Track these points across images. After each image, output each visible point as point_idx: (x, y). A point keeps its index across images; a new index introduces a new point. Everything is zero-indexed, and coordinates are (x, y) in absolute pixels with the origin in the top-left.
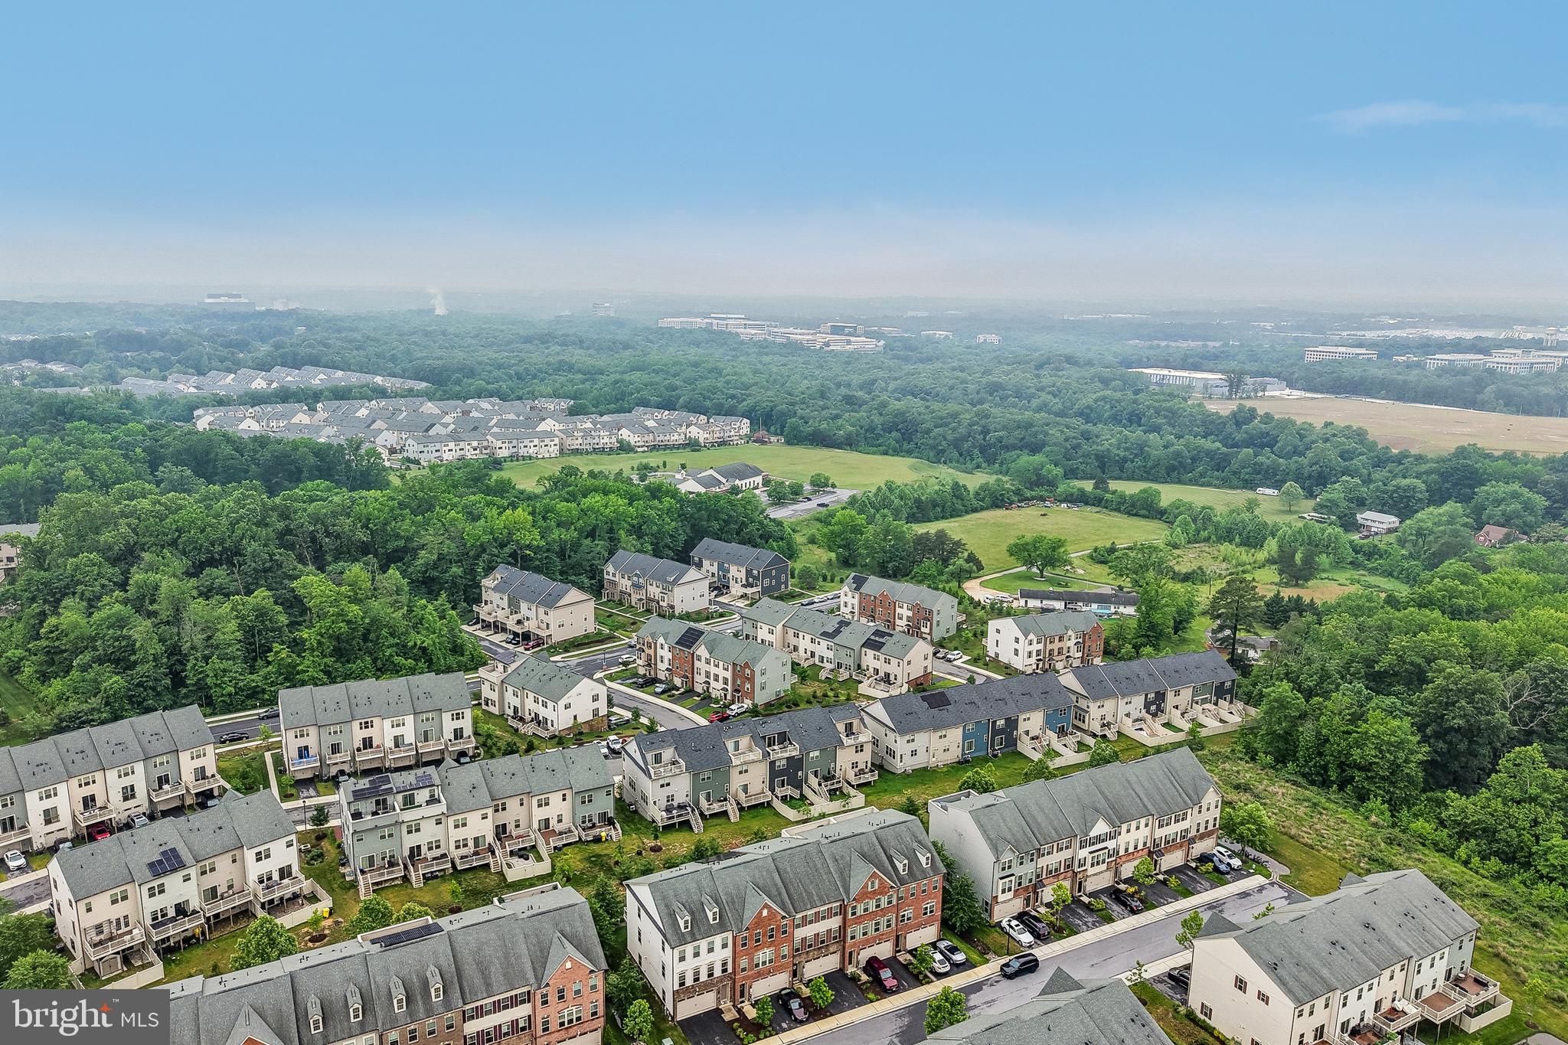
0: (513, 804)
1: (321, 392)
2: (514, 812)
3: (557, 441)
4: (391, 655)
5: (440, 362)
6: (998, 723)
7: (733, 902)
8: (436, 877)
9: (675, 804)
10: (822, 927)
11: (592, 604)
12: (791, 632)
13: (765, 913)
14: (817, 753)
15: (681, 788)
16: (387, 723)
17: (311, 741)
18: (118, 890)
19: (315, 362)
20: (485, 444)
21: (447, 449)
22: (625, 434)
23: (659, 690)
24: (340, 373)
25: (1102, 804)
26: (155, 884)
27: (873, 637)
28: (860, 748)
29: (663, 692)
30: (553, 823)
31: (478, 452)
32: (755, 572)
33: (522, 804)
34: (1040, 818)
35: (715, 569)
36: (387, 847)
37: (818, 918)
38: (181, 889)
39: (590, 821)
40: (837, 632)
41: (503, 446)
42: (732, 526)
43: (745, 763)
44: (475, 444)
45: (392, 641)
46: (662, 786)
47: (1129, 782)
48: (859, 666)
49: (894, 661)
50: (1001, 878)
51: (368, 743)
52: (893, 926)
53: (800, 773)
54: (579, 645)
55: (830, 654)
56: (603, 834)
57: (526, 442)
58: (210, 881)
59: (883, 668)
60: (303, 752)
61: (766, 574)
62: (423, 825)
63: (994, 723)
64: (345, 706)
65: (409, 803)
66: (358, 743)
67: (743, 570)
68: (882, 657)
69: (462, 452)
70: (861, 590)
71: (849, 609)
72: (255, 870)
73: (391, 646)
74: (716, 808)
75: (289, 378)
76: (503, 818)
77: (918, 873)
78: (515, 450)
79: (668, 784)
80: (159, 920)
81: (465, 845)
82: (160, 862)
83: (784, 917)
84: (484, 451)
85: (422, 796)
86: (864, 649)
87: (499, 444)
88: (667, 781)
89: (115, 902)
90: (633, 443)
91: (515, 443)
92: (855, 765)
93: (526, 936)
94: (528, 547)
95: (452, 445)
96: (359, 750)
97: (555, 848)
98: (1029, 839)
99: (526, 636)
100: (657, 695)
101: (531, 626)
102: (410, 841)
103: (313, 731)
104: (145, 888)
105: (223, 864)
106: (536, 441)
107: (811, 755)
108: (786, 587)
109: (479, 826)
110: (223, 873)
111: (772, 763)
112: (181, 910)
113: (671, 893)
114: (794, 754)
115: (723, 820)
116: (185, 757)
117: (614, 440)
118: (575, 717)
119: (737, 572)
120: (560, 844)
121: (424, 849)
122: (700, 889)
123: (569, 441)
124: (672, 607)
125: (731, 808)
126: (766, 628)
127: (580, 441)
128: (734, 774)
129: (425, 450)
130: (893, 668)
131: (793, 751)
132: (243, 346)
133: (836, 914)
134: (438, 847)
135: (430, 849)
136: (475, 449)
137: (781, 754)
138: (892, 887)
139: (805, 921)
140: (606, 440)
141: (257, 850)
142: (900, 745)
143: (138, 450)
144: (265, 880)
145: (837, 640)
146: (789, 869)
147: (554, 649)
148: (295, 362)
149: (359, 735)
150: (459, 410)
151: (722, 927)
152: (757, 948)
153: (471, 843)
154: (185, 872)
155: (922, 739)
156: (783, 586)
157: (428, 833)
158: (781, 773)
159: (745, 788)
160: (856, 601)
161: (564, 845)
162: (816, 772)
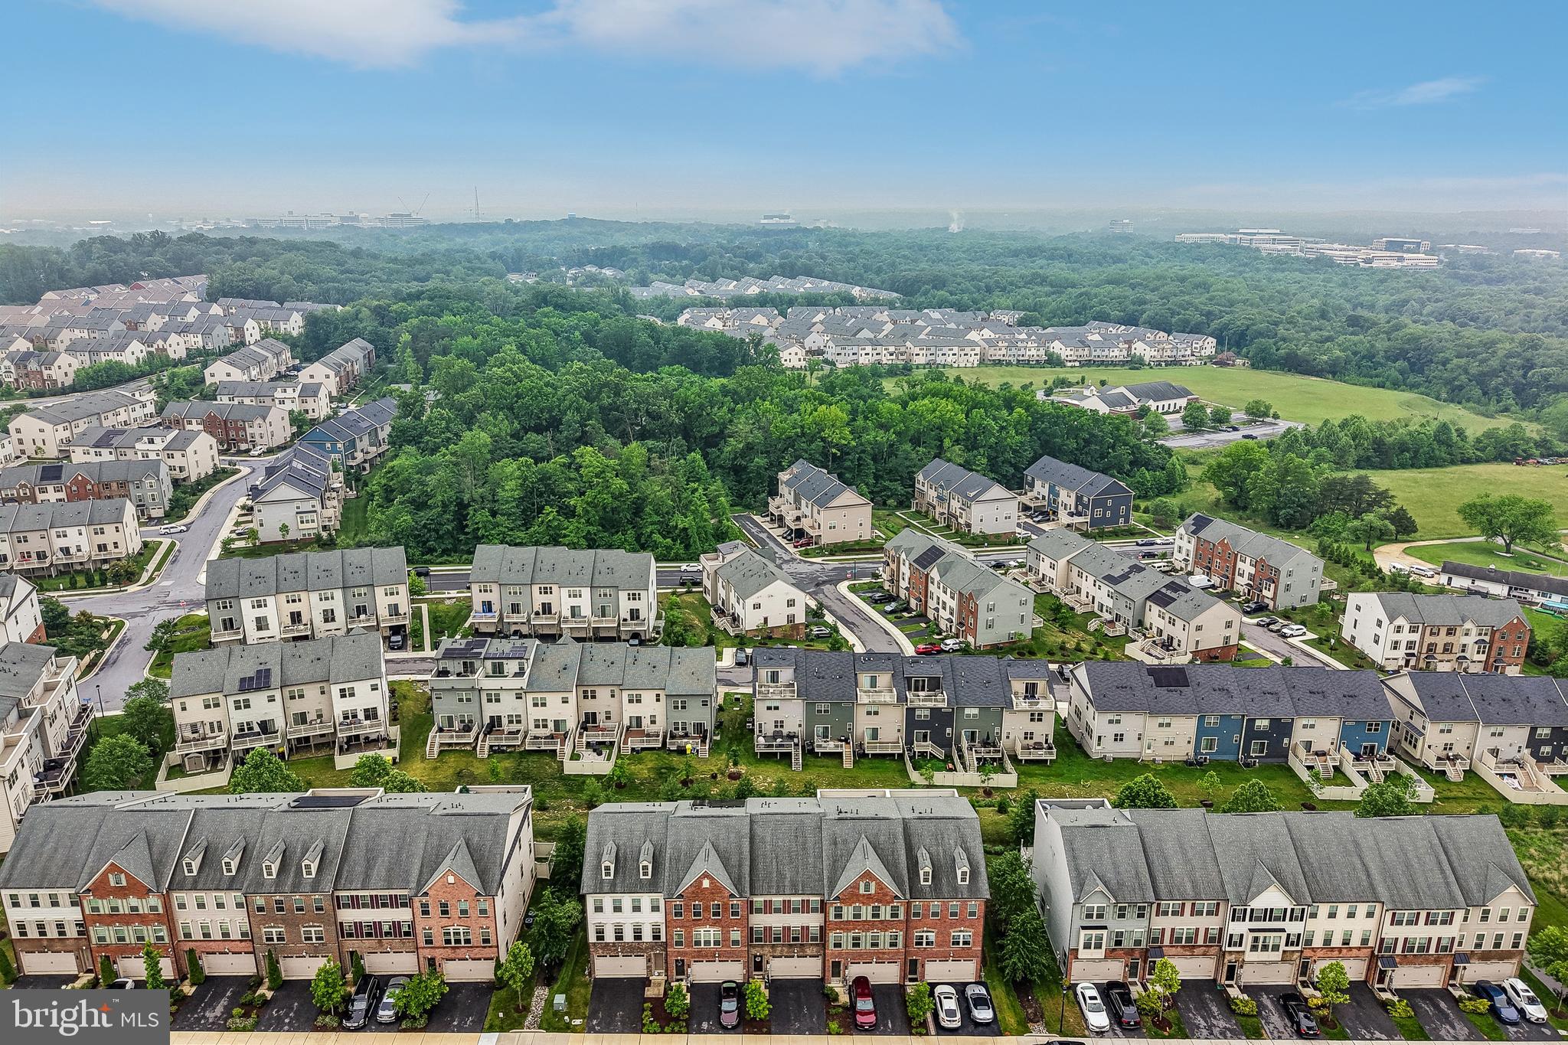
0: (603, 694)
1: (796, 298)
2: (602, 703)
3: (978, 350)
4: (652, 532)
5: (914, 274)
6: (1257, 723)
7: (678, 860)
8: (503, 752)
9: (785, 732)
10: (796, 921)
11: (869, 509)
12: (1075, 570)
13: (706, 883)
14: (976, 711)
15: (793, 716)
16: (565, 592)
17: (493, 597)
18: (210, 697)
19: (809, 272)
20: (903, 349)
21: (863, 352)
22: (1057, 347)
23: (888, 608)
24: (826, 283)
25: (1291, 866)
26: (241, 698)
27: (1164, 590)
28: (1037, 717)
29: (892, 612)
30: (646, 722)
31: (894, 357)
32: (1085, 499)
33: (613, 696)
34: (1176, 862)
35: (1045, 492)
36: (468, 711)
37: (787, 907)
38: (262, 707)
39: (684, 729)
40: (1125, 577)
41: (921, 353)
42: (1093, 447)
43: (874, 704)
44: (892, 349)
45: (656, 518)
46: (769, 708)
47: (1357, 845)
48: (1141, 623)
49: (1179, 623)
50: (1084, 928)
51: (547, 608)
52: (900, 945)
53: (949, 730)
54: (847, 550)
55: (1109, 603)
56: (689, 747)
57: (945, 350)
58: (297, 707)
59: (1168, 630)
60: (488, 607)
61: (1098, 503)
62: (503, 696)
63: (1252, 721)
64: (529, 569)
65: (498, 671)
66: (538, 607)
67: (1073, 496)
68: (1167, 616)
69: (879, 357)
70: (1200, 535)
71: (1183, 556)
72: (341, 706)
73: (652, 523)
74: (831, 746)
75: (780, 286)
76: (590, 706)
77: (945, 889)
78: (933, 357)
79: (776, 708)
80: (245, 731)
81: (545, 726)
82: (251, 679)
83: (732, 896)
84: (900, 357)
85: (511, 667)
86: (1149, 603)
87: (917, 350)
88: (773, 704)
89: (207, 706)
90: (1063, 357)
91: (933, 350)
92: (1028, 736)
93: (430, 834)
94: (836, 446)
95: (869, 349)
96: (537, 613)
97: (633, 749)
98: (1141, 887)
99: (800, 533)
100: (884, 614)
101: (805, 524)
102: (490, 710)
103: (495, 587)
104: (231, 700)
105: (312, 692)
106: (956, 350)
107: (967, 711)
108: (1127, 521)
109: (562, 709)
110: (311, 701)
111: (911, 711)
112: (266, 727)
113: (611, 829)
114: (940, 705)
115: (836, 762)
116: (379, 592)
117: (1042, 352)
118: (766, 619)
119: (1067, 498)
120: (638, 746)
121: (505, 721)
122: (646, 834)
123: (991, 351)
124: (969, 525)
125: (847, 751)
126: (1048, 561)
127: (1004, 351)
128: (860, 714)
129: (843, 352)
130: (1177, 632)
131: (941, 701)
132: (755, 257)
133: (815, 910)
134: (519, 722)
135: (511, 722)
136: (891, 355)
137: (924, 702)
138: (896, 897)
139: (768, 908)
140: (1033, 352)
141: (342, 686)
142: (1100, 724)
143: (577, 333)
144: (350, 717)
145: (1120, 587)
146: (768, 839)
147: (821, 551)
148: (790, 271)
149: (539, 599)
150: (908, 319)
151: (652, 886)
152: (697, 923)
153: (551, 725)
154: (270, 693)
155: (1131, 723)
156: (1121, 520)
157: (507, 707)
158: (922, 724)
159: (875, 733)
160: (1191, 547)
161: (643, 749)
162: (973, 733)
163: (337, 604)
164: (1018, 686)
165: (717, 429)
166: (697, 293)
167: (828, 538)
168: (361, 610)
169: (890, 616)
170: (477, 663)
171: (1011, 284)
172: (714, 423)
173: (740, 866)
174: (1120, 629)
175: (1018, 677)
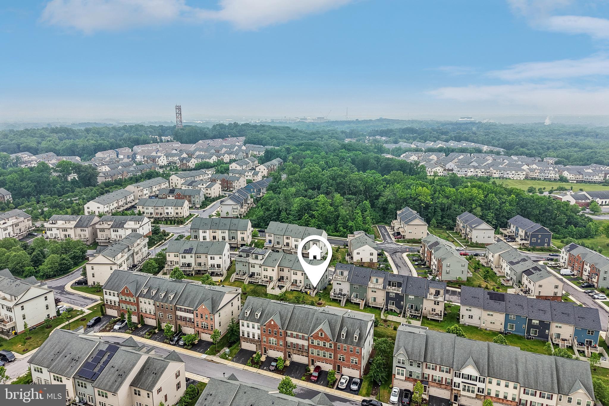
0: (286, 270)
1: (456, 149)
2: (286, 273)
3: (524, 173)
4: (340, 226)
6: (533, 321)
7: (268, 315)
8: (252, 284)
9: (343, 293)
10: (300, 342)
11: (426, 227)
12: (501, 258)
13: (272, 323)
14: (413, 297)
15: (346, 288)
16: (293, 239)
17: (272, 238)
18: (176, 253)
19: (466, 140)
20: (488, 171)
21: (470, 171)
22: (566, 174)
23: (416, 263)
24: (473, 144)
26: (184, 255)
27: (531, 270)
28: (437, 303)
30: (298, 282)
31: (484, 173)
32: (528, 234)
33: (289, 271)
34: (437, 351)
35: (514, 229)
36: (245, 269)
37: (297, 337)
38: (189, 259)
39: (309, 286)
40: (518, 263)
41: (497, 172)
42: (547, 214)
43: (374, 288)
44: (483, 170)
45: (342, 222)
46: (338, 284)
48: (520, 282)
49: (532, 283)
50: (397, 366)
51: (288, 244)
53: (402, 303)
55: (509, 272)
56: (308, 292)
57: (508, 172)
58: (199, 260)
59: (529, 286)
60: (270, 241)
61: (533, 236)
62: (256, 266)
63: (530, 320)
64: (284, 231)
65: (256, 258)
66: (285, 244)
67: (524, 232)
68: (529, 279)
69: (477, 173)
70: (571, 252)
72: (210, 262)
73: (341, 223)
74: (357, 301)
75: (452, 145)
76: (282, 274)
78: (502, 175)
79: (340, 284)
80: (184, 265)
81: (267, 278)
82: (187, 250)
83: (280, 329)
84: (487, 174)
85: (260, 257)
86: (523, 274)
87: (495, 171)
88: (340, 282)
89: (175, 256)
90: (568, 178)
91: (502, 172)
92: (433, 310)
93: (203, 294)
95: (472, 170)
96: (285, 246)
97: (291, 290)
98: (420, 356)
99: (399, 233)
100: (414, 265)
101: (401, 230)
102: (252, 270)
103: (273, 235)
104: (181, 255)
105: (203, 256)
106: (514, 172)
107: (410, 297)
108: (549, 245)
109: (273, 273)
110: (202, 260)
111: (388, 293)
112: (189, 265)
114: (399, 292)
115: (358, 307)
116: (239, 232)
117: (557, 175)
118: (361, 259)
119: (522, 233)
120: (293, 289)
121: (256, 274)
123: (531, 174)
124: (471, 238)
125: (362, 303)
127: (537, 174)
128: (369, 292)
129: (460, 170)
130: (531, 286)
131: (399, 291)
133: (306, 340)
134: (260, 275)
135: (257, 275)
136: (483, 172)
137: (394, 290)
139: (292, 336)
140: (553, 175)
141: (211, 256)
142: (464, 311)
144: (213, 266)
145: (513, 267)
148: (458, 139)
149: (286, 241)
151: (258, 321)
153: (269, 278)
154: (191, 255)
155: (476, 312)
156: (546, 244)
157: (256, 270)
158: (392, 299)
159: (375, 299)
160: (567, 257)
161: (294, 290)
162: (412, 306)
163: (226, 235)
164: (433, 291)
165: (378, 193)
166: (415, 147)
167: (408, 237)
168: (233, 238)
169: (416, 266)
170: (250, 254)
171: (560, 147)
172: (377, 191)
173: (285, 320)
174: (510, 283)
175: (433, 287)
